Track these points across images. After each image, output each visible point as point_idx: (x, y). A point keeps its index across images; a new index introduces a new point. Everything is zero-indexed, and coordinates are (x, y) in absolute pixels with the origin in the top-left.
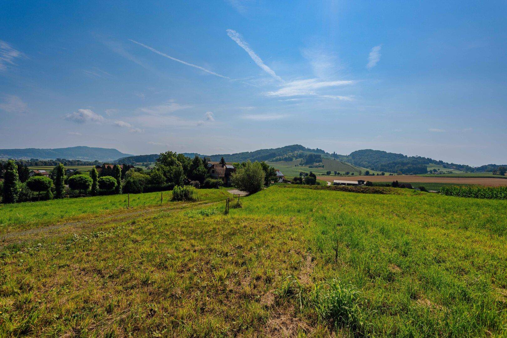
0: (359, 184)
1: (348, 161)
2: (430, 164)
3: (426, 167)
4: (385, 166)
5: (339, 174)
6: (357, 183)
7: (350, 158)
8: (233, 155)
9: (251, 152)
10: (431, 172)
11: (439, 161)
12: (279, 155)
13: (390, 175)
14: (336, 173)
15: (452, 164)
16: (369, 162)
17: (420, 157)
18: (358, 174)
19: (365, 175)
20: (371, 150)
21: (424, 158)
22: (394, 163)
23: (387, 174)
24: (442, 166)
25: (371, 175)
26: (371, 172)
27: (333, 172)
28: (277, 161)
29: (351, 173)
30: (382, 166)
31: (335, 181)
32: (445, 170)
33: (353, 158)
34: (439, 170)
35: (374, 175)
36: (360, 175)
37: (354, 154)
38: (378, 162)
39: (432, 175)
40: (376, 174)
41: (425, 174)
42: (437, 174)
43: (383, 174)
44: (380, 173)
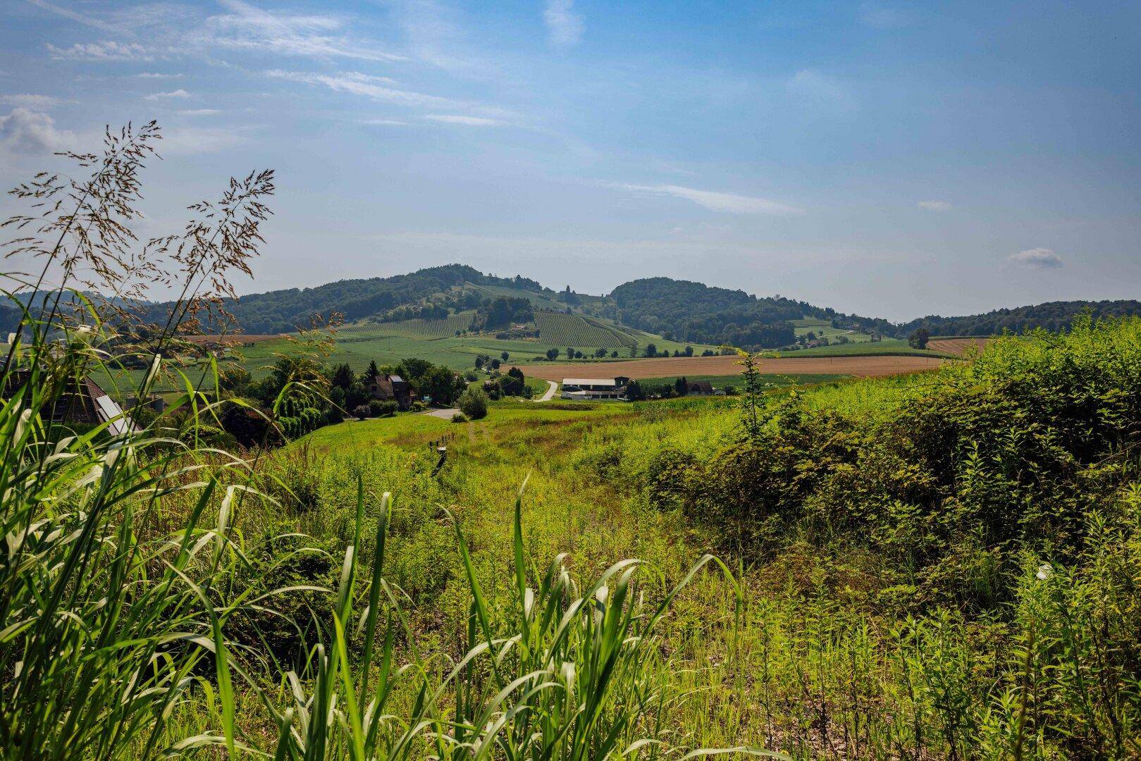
0: (618, 385)
1: (606, 314)
2: (806, 317)
3: (792, 327)
4: (699, 326)
5: (579, 355)
6: (612, 383)
7: (613, 304)
9: (307, 290)
10: (802, 339)
11: (827, 309)
12: (404, 301)
13: (707, 354)
14: (570, 353)
15: (854, 317)
16: (660, 316)
17: (784, 299)
18: (624, 352)
19: (645, 357)
20: (666, 281)
21: (793, 303)
22: (721, 317)
23: (699, 349)
24: (830, 322)
25: (660, 356)
26: (661, 344)
27: (563, 350)
28: (397, 318)
29: (610, 351)
30: (692, 326)
31: (566, 381)
32: (832, 335)
33: (621, 303)
34: (821, 333)
35: (666, 354)
36: (635, 355)
37: (624, 293)
38: (684, 314)
39: (802, 351)
40: (672, 352)
41: (787, 350)
42: (813, 347)
43: (689, 353)
44: (682, 348)
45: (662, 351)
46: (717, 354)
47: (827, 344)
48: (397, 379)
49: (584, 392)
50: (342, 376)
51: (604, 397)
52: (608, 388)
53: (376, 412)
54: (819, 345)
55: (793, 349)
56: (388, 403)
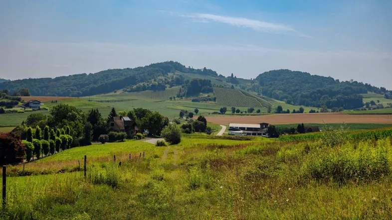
0: (262, 128)
1: (253, 89)
2: (369, 92)
3: (361, 98)
4: (306, 97)
5: (238, 111)
6: (258, 126)
7: (257, 84)
8: (58, 79)
9: (91, 74)
10: (367, 104)
11: (381, 88)
12: (142, 81)
13: (312, 111)
14: (233, 110)
16: (284, 91)
17: (356, 82)
18: (264, 110)
19: (276, 113)
20: (287, 71)
21: (361, 84)
22: (319, 91)
23: (307, 110)
24: (384, 95)
25: (285, 112)
26: (286, 107)
27: (229, 108)
28: (138, 90)
29: (256, 109)
30: (302, 96)
31: (231, 125)
32: (385, 103)
33: (262, 83)
34: (378, 101)
35: (288, 112)
36: (269, 112)
37: (263, 78)
38: (297, 90)
39: (368, 111)
40: (291, 111)
41: (359, 110)
42: (374, 109)
43: (301, 111)
44: (297, 108)
45: (286, 110)
46: (318, 112)
47: (382, 107)
48: (127, 119)
49: (242, 131)
50: (94, 116)
51: (254, 134)
52: (256, 129)
53: (112, 139)
54: (378, 108)
55: (362, 110)
56: (121, 133)
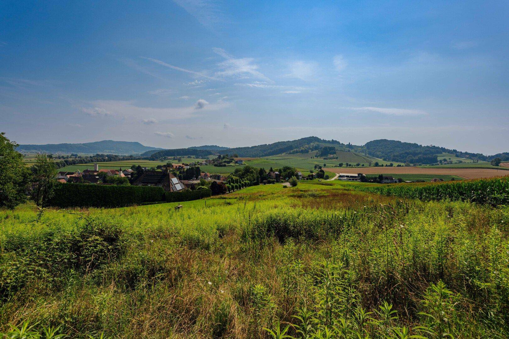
0: (359, 176)
1: (363, 152)
2: (443, 153)
3: (437, 157)
4: (397, 156)
5: (350, 165)
6: (357, 175)
7: (365, 148)
8: (252, 147)
10: (441, 161)
11: (454, 150)
12: (296, 148)
13: (399, 166)
14: (347, 165)
15: (466, 153)
16: (383, 152)
17: (434, 146)
18: (366, 164)
19: (374, 166)
20: (385, 140)
21: (438, 148)
22: (406, 153)
23: (395, 164)
24: (455, 155)
26: (381, 162)
27: (344, 163)
28: (293, 153)
29: (361, 164)
30: (394, 156)
31: (341, 174)
32: (455, 160)
33: (368, 148)
34: (450, 159)
35: (382, 166)
36: (370, 166)
37: (369, 145)
38: (392, 152)
39: (440, 166)
40: (385, 165)
41: (434, 165)
42: (445, 164)
43: (391, 165)
44: (389, 163)
45: (381, 165)
46: (403, 166)
47: (452, 163)
48: (277, 173)
49: (346, 178)
50: (262, 171)
51: (353, 180)
52: (355, 177)
53: (269, 182)
54: (448, 163)
55: (436, 165)
56: (273, 180)
